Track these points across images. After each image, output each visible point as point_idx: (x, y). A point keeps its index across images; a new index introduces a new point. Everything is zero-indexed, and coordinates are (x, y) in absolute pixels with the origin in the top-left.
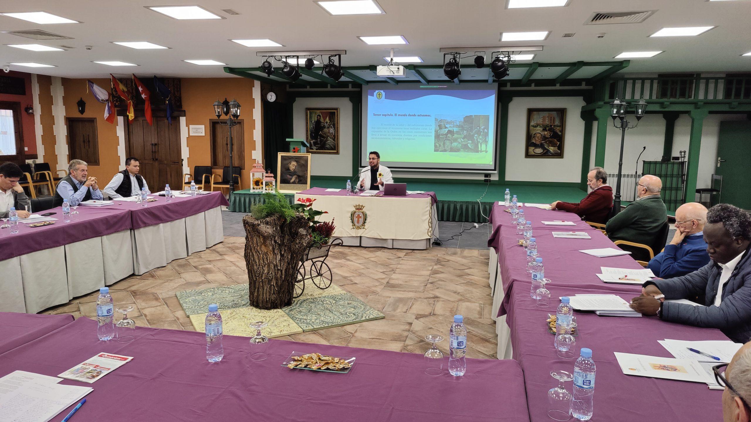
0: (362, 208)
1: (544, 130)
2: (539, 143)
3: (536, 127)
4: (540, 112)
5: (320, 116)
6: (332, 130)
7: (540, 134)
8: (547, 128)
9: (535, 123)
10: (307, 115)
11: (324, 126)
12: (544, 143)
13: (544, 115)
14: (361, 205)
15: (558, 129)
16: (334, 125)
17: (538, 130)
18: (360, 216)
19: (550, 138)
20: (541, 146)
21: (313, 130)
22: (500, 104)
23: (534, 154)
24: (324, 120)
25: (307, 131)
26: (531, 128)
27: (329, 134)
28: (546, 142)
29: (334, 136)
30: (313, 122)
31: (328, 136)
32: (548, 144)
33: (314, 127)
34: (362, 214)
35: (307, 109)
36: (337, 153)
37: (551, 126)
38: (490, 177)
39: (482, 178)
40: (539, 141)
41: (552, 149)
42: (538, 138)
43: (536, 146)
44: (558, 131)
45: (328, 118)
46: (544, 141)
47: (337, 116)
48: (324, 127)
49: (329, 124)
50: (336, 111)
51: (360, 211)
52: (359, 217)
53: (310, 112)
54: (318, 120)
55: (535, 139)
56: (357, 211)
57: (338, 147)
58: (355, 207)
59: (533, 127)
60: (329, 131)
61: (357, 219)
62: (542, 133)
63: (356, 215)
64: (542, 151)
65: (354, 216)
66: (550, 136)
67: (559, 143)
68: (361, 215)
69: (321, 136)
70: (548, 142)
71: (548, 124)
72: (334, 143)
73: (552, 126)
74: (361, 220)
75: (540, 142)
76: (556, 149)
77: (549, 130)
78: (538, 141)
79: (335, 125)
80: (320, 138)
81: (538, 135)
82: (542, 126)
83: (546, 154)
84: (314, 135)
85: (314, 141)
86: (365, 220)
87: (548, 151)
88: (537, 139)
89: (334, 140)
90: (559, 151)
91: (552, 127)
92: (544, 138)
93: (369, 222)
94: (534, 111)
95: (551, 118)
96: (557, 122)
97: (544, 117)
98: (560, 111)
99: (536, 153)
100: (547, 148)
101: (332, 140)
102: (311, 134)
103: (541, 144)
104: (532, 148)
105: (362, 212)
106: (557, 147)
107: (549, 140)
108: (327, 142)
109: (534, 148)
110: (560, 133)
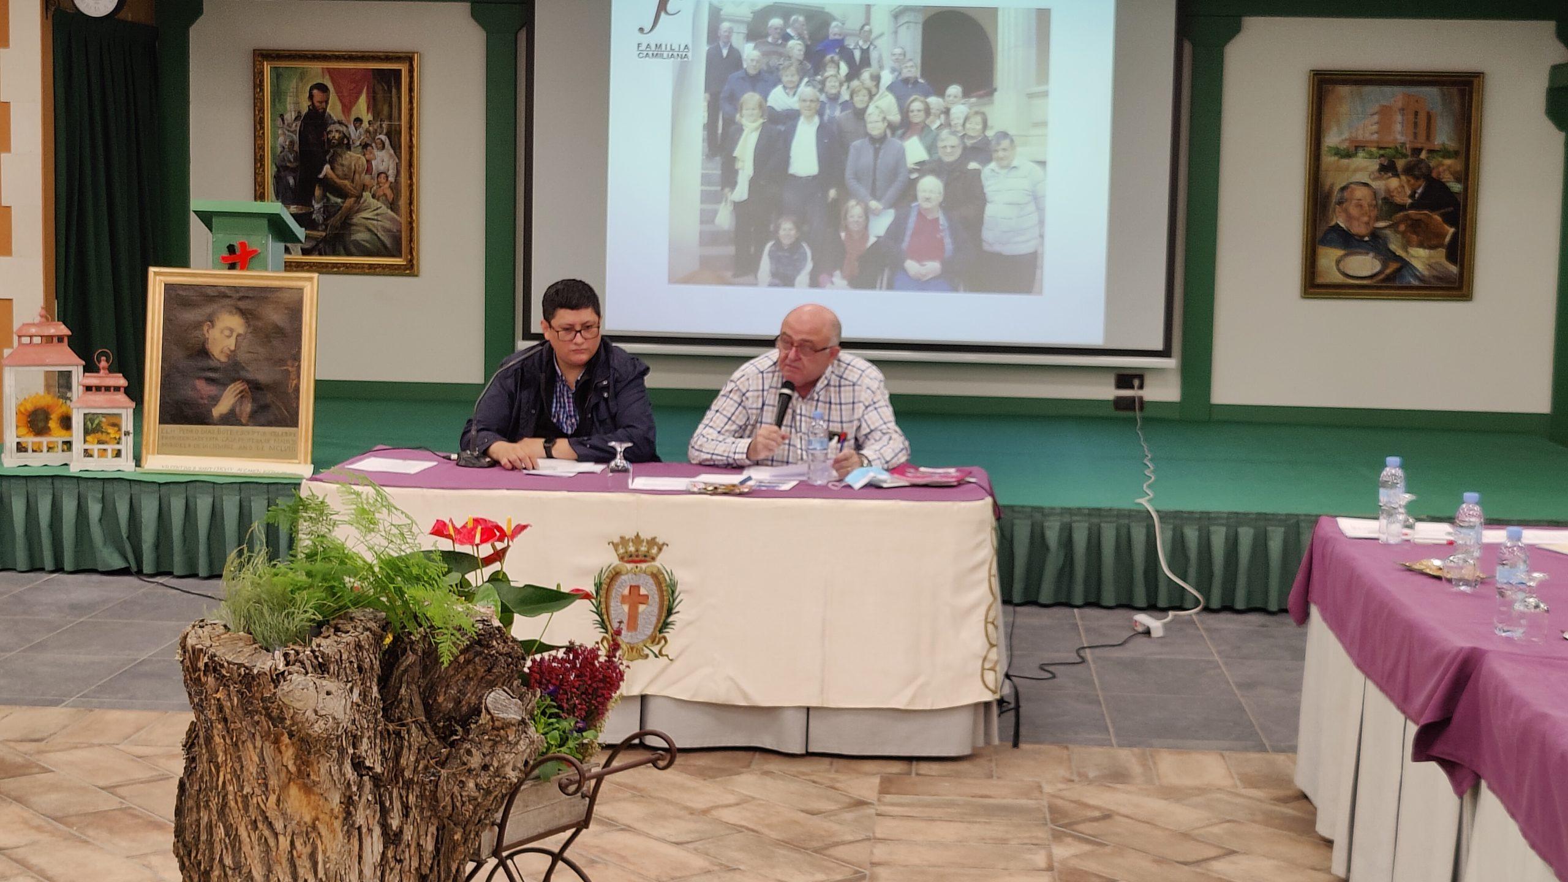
0: (654, 551)
1: (1389, 168)
2: (1363, 231)
3: (1348, 155)
4: (1367, 89)
5: (322, 88)
6: (383, 160)
7: (1364, 189)
8: (1400, 164)
9: (1346, 135)
10: (258, 85)
11: (346, 136)
12: (1388, 232)
13: (1385, 103)
14: (646, 535)
15: (1446, 169)
16: (394, 135)
17: (1355, 171)
18: (643, 591)
19: (1412, 206)
20: (1375, 243)
21: (291, 157)
22: (1187, 47)
23: (1339, 279)
24: (347, 108)
25: (259, 161)
26: (1328, 160)
27: (367, 178)
28: (1394, 226)
29: (395, 187)
30: (290, 116)
31: (364, 188)
32: (1403, 234)
33: (292, 143)
34: (651, 581)
35: (262, 55)
36: (410, 269)
37: (1417, 151)
38: (1141, 387)
39: (1107, 391)
40: (1366, 219)
41: (1420, 258)
42: (1359, 206)
43: (1348, 241)
44: (1447, 178)
45: (362, 102)
46: (1384, 220)
47: (411, 90)
48: (345, 143)
49: (367, 131)
50: (404, 68)
51: (644, 566)
52: (635, 597)
53: (275, 69)
54: (312, 108)
55: (1346, 211)
56: (629, 566)
57: (411, 241)
58: (616, 546)
59: (1336, 154)
60: (368, 161)
61: (626, 608)
62: (1378, 185)
63: (622, 588)
64: (1377, 267)
65: (613, 593)
66: (1412, 196)
67: (1452, 230)
68: (648, 588)
69: (329, 186)
70: (1402, 227)
71: (1403, 144)
72: (392, 220)
73: (1420, 150)
74: (648, 613)
75: (1367, 223)
76: (1440, 255)
77: (1409, 170)
78: (1358, 219)
79: (396, 132)
80: (324, 196)
81: (1360, 193)
82: (1374, 150)
83: (1391, 284)
84: (291, 181)
86: (670, 612)
87: (1405, 264)
88: (1354, 211)
89: (392, 210)
90: (1454, 269)
91: (1423, 155)
92: (1389, 206)
93: (690, 623)
94: (1345, 82)
95: (1416, 113)
96: (1444, 136)
97: (1385, 113)
98: (1453, 84)
99: (1351, 273)
100: (1400, 252)
101: (384, 209)
102: (278, 178)
103: (1375, 235)
104: (1329, 257)
105: (656, 576)
106: (1442, 252)
107: (1408, 217)
108: (356, 219)
109: (1339, 253)
110: (1456, 187)
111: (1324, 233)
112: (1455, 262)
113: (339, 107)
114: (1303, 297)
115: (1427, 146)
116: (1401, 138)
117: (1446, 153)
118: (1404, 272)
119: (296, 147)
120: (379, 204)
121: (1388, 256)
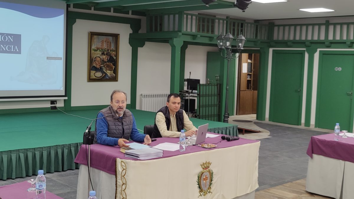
0: (209, 165)
1: (103, 54)
2: (99, 67)
3: (96, 51)
4: (99, 36)
7: (99, 58)
9: (96, 46)
12: (103, 67)
13: (102, 40)
14: (208, 161)
15: (113, 54)
17: (97, 54)
19: (107, 62)
20: (100, 70)
23: (95, 78)
26: (92, 51)
32: (106, 68)
40: (99, 64)
41: (109, 73)
42: (98, 62)
43: (96, 69)
44: (113, 56)
46: (103, 65)
52: (206, 179)
56: (205, 170)
58: (201, 165)
59: (94, 50)
61: (204, 182)
62: (101, 57)
64: (102, 75)
65: (202, 178)
66: (107, 60)
68: (208, 175)
70: (106, 66)
71: (106, 49)
74: (208, 182)
77: (107, 54)
78: (98, 65)
83: (104, 78)
86: (212, 181)
87: (106, 74)
90: (114, 75)
93: (215, 182)
94: (96, 35)
95: (108, 42)
96: (113, 47)
97: (102, 42)
98: (114, 36)
99: (97, 76)
100: (105, 72)
104: (93, 72)
105: (209, 172)
106: (113, 71)
107: (107, 64)
109: (95, 72)
110: (115, 58)
111: (92, 67)
112: (115, 74)
114: (88, 82)
115: (110, 49)
116: (105, 47)
117: (113, 51)
118: (106, 76)
121: (103, 72)
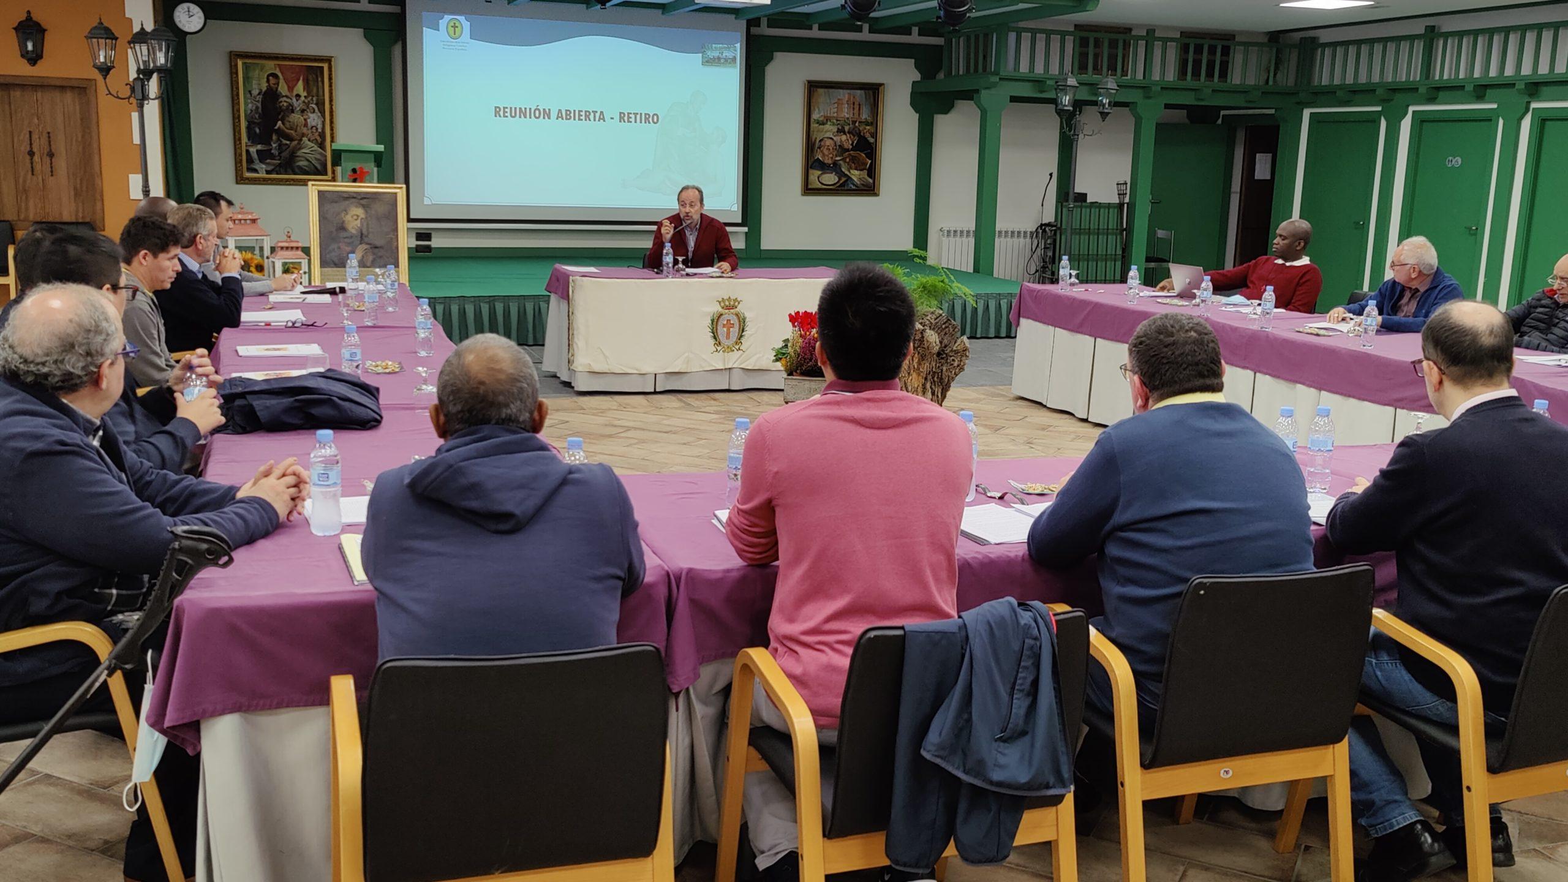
0: (737, 304)
1: (841, 131)
2: (830, 162)
3: (823, 124)
4: (831, 90)
5: (275, 76)
6: (314, 119)
7: (830, 140)
8: (847, 128)
9: (823, 113)
10: (234, 74)
11: (291, 105)
12: (841, 162)
13: (839, 97)
15: (867, 131)
16: (320, 104)
17: (826, 132)
18: (732, 322)
19: (852, 150)
20: (835, 168)
21: (257, 116)
22: (749, 67)
23: (820, 186)
24: (291, 89)
25: (236, 118)
26: (814, 126)
27: (305, 130)
28: (844, 160)
29: (322, 135)
30: (255, 92)
31: (303, 135)
32: (848, 163)
33: (257, 108)
34: (735, 317)
35: (240, 55)
37: (854, 122)
40: (831, 156)
41: (856, 175)
42: (828, 149)
43: (823, 167)
44: (867, 135)
45: (300, 84)
46: (840, 156)
47: (330, 79)
48: (291, 109)
49: (304, 102)
50: (325, 65)
51: (732, 311)
52: (729, 325)
53: (247, 63)
54: (269, 88)
55: (822, 151)
56: (726, 311)
57: (333, 166)
58: (720, 302)
59: (818, 123)
60: (305, 120)
61: (725, 329)
62: (836, 139)
63: (723, 321)
64: (837, 179)
65: (719, 323)
66: (852, 144)
67: (870, 161)
68: (734, 320)
69: (281, 134)
70: (848, 160)
72: (321, 154)
73: (856, 122)
74: (735, 331)
75: (832, 158)
76: (864, 174)
77: (850, 132)
78: (828, 156)
79: (321, 102)
80: (278, 139)
81: (829, 143)
82: (835, 121)
83: (843, 188)
84: (258, 131)
85: (259, 147)
86: (743, 331)
87: (849, 178)
88: (826, 152)
89: (320, 148)
90: (871, 181)
91: (857, 124)
92: (842, 149)
93: (751, 335)
94: (822, 87)
95: (854, 103)
96: (865, 115)
97: (839, 103)
98: (870, 89)
99: (825, 183)
100: (847, 172)
101: (316, 148)
102: (249, 129)
103: (835, 163)
104: (815, 174)
105: (737, 315)
106: (866, 172)
107: (850, 154)
108: (299, 153)
109: (820, 172)
110: (872, 140)
111: (812, 162)
112: (871, 178)
113: (286, 87)
114: (802, 195)
116: (847, 116)
118: (849, 182)
119: (260, 110)
120: (313, 145)
121: (841, 174)
